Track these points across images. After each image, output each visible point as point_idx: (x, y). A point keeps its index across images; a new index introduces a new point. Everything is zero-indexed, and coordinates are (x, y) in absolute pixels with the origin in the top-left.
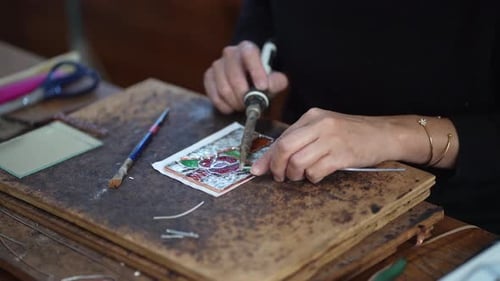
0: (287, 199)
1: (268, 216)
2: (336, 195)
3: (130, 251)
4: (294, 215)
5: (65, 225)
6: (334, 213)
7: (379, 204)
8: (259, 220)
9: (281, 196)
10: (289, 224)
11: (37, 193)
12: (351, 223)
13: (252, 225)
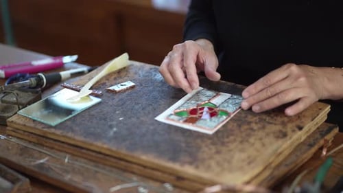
0: (240, 126)
1: (232, 138)
2: (271, 121)
3: (145, 167)
4: (249, 135)
5: (94, 154)
6: (274, 133)
7: (301, 125)
8: (226, 140)
9: (235, 124)
10: (247, 141)
11: (70, 134)
12: (288, 137)
13: (223, 144)
